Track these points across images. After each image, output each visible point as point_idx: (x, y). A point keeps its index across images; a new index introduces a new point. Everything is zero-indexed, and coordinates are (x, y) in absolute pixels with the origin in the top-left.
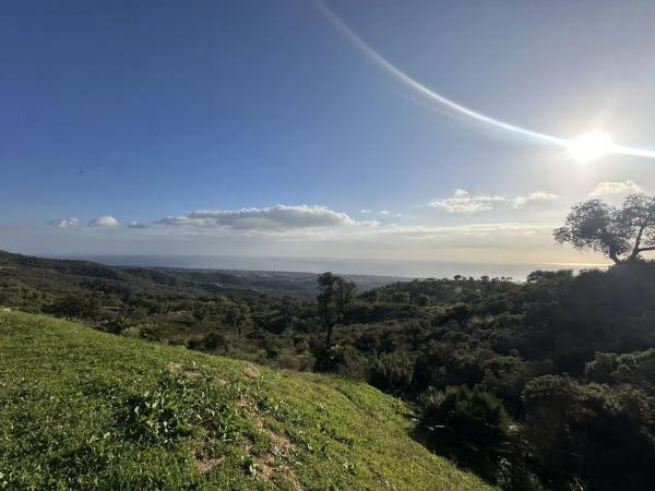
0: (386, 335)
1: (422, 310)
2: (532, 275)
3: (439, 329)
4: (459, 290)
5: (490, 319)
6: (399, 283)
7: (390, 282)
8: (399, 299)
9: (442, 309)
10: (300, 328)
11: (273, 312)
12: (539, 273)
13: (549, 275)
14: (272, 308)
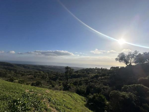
0: (80, 81)
1: (88, 75)
2: (111, 68)
3: (92, 80)
4: (96, 71)
5: (103, 77)
6: (83, 69)
7: (81, 69)
8: (83, 73)
9: (93, 75)
10: (60, 79)
12: (112, 67)
13: (114, 68)
14: (54, 75)
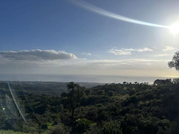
0: (100, 112)
1: (111, 98)
2: (156, 81)
3: (125, 108)
5: (148, 102)
11: (36, 103)
12: (158, 80)
13: (163, 81)
14: (36, 101)
